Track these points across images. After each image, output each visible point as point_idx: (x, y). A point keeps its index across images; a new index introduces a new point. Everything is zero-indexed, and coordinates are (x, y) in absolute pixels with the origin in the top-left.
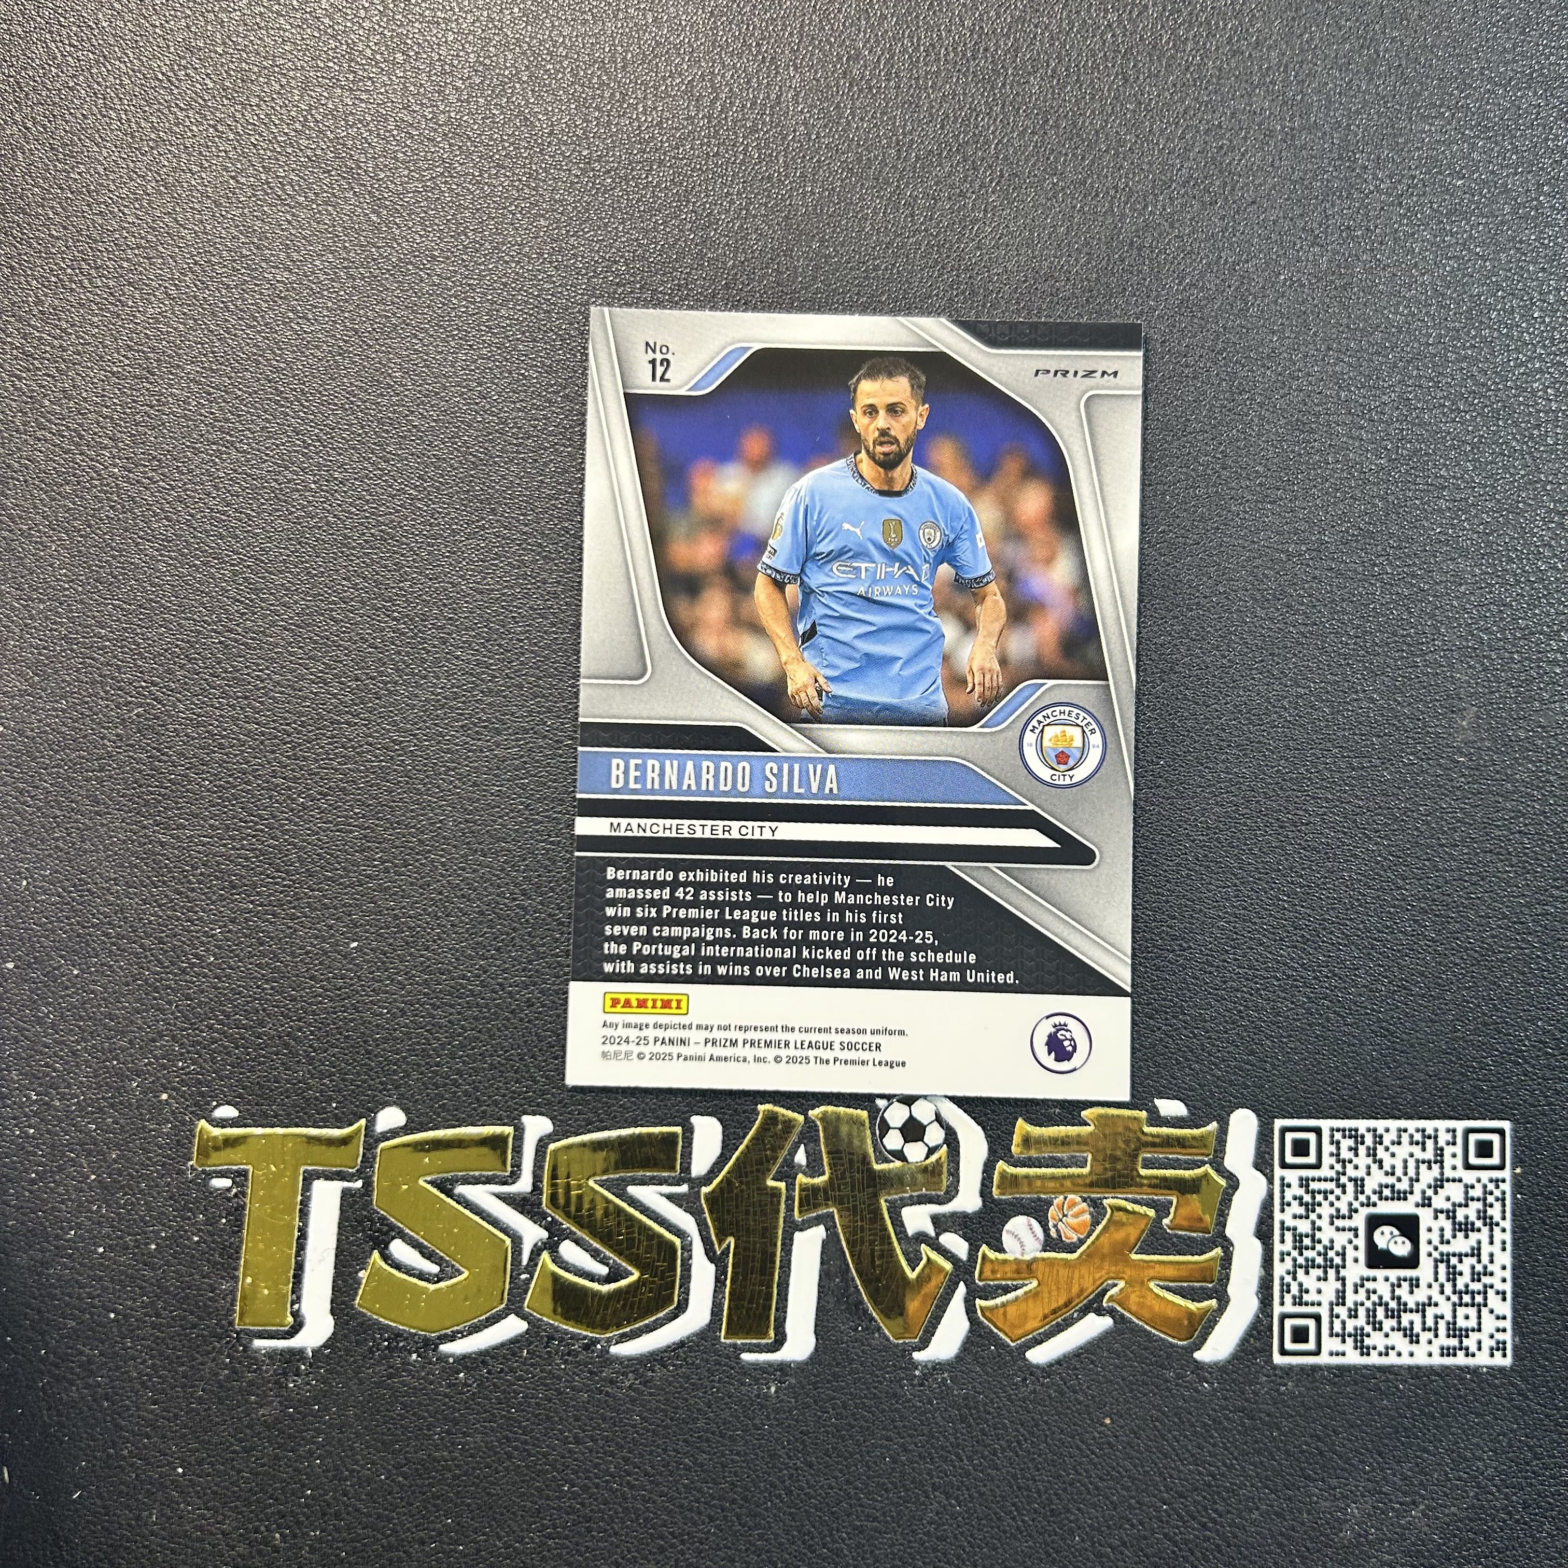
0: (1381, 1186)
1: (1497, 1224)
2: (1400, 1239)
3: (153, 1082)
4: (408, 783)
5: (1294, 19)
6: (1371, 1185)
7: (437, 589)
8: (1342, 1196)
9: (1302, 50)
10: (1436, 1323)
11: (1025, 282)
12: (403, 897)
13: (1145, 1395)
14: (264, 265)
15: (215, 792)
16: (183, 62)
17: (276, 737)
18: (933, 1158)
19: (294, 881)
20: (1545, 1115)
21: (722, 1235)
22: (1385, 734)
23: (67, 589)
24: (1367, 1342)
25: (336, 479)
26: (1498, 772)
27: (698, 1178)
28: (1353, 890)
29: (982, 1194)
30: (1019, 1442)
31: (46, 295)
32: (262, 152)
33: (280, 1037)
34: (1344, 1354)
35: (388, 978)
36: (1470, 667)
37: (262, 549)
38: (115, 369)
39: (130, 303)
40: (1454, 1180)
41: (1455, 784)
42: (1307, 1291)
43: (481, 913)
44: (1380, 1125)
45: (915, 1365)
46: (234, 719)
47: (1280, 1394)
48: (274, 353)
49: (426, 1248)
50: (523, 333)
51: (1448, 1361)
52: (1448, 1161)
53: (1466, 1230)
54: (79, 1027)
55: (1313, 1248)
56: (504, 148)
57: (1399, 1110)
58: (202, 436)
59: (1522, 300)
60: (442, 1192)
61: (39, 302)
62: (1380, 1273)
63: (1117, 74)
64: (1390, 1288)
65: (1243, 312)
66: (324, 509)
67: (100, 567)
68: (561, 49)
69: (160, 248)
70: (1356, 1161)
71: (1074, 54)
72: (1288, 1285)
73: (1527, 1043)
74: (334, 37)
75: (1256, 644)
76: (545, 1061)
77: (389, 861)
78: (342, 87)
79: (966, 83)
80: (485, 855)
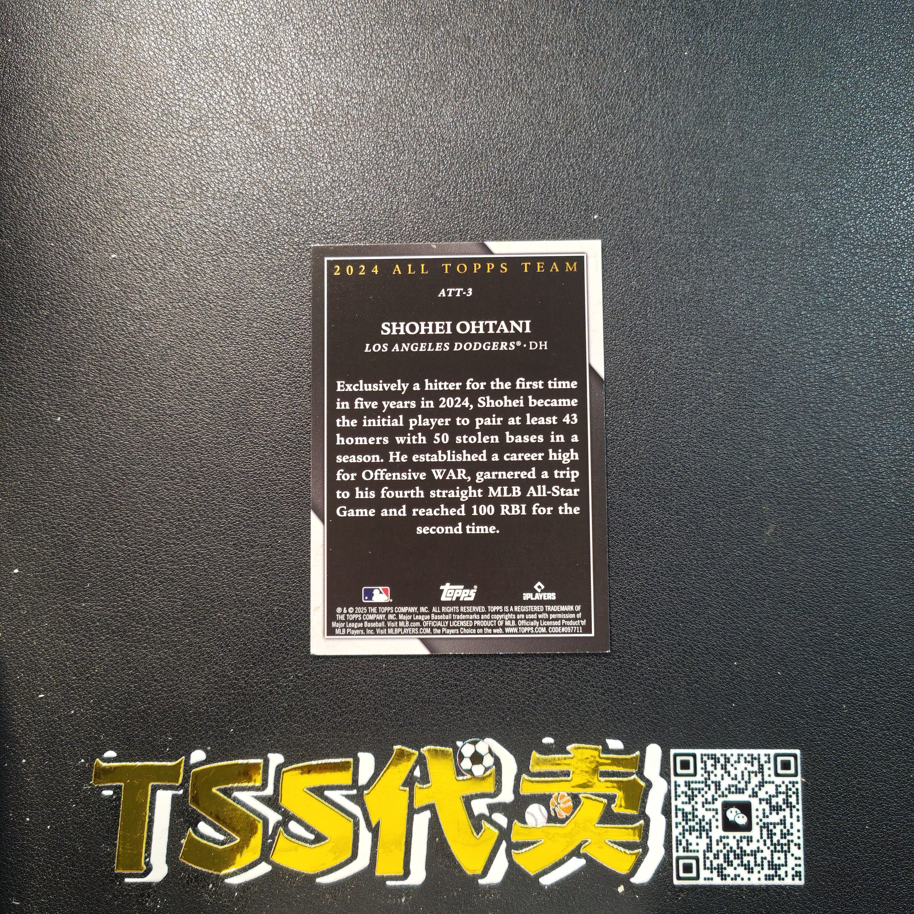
0: (729, 786)
1: (794, 807)
2: (742, 815)
3: (71, 739)
4: (205, 575)
5: (669, 159)
6: (724, 785)
8: (708, 792)
9: (674, 176)
10: (762, 862)
12: (203, 636)
13: (605, 902)
14: (128, 302)
15: (104, 582)
16: (83, 195)
17: (136, 552)
18: (488, 773)
19: (146, 629)
20: (818, 746)
22: (725, 540)
23: (23, 475)
24: (725, 872)
25: (167, 414)
26: (787, 560)
27: (362, 786)
28: (710, 624)
29: (514, 792)
32: (126, 242)
33: (139, 713)
34: (712, 879)
35: (197, 680)
36: (771, 503)
38: (49, 358)
39: (57, 323)
40: (770, 782)
41: (764, 566)
42: (691, 844)
43: (245, 644)
44: (728, 752)
45: (480, 887)
46: (114, 543)
47: (678, 901)
48: (134, 348)
49: (218, 825)
50: (265, 335)
51: (770, 883)
52: (766, 772)
53: (777, 810)
54: (31, 710)
55: (694, 820)
57: (738, 744)
58: (96, 392)
60: (225, 795)
62: (731, 834)
63: (576, 191)
64: (736, 843)
66: (161, 430)
67: (42, 463)
70: (715, 772)
72: (681, 841)
73: (807, 706)
74: (163, 180)
75: (656, 493)
76: (279, 724)
77: (196, 617)
78: (168, 207)
79: (496, 198)
80: (246, 613)
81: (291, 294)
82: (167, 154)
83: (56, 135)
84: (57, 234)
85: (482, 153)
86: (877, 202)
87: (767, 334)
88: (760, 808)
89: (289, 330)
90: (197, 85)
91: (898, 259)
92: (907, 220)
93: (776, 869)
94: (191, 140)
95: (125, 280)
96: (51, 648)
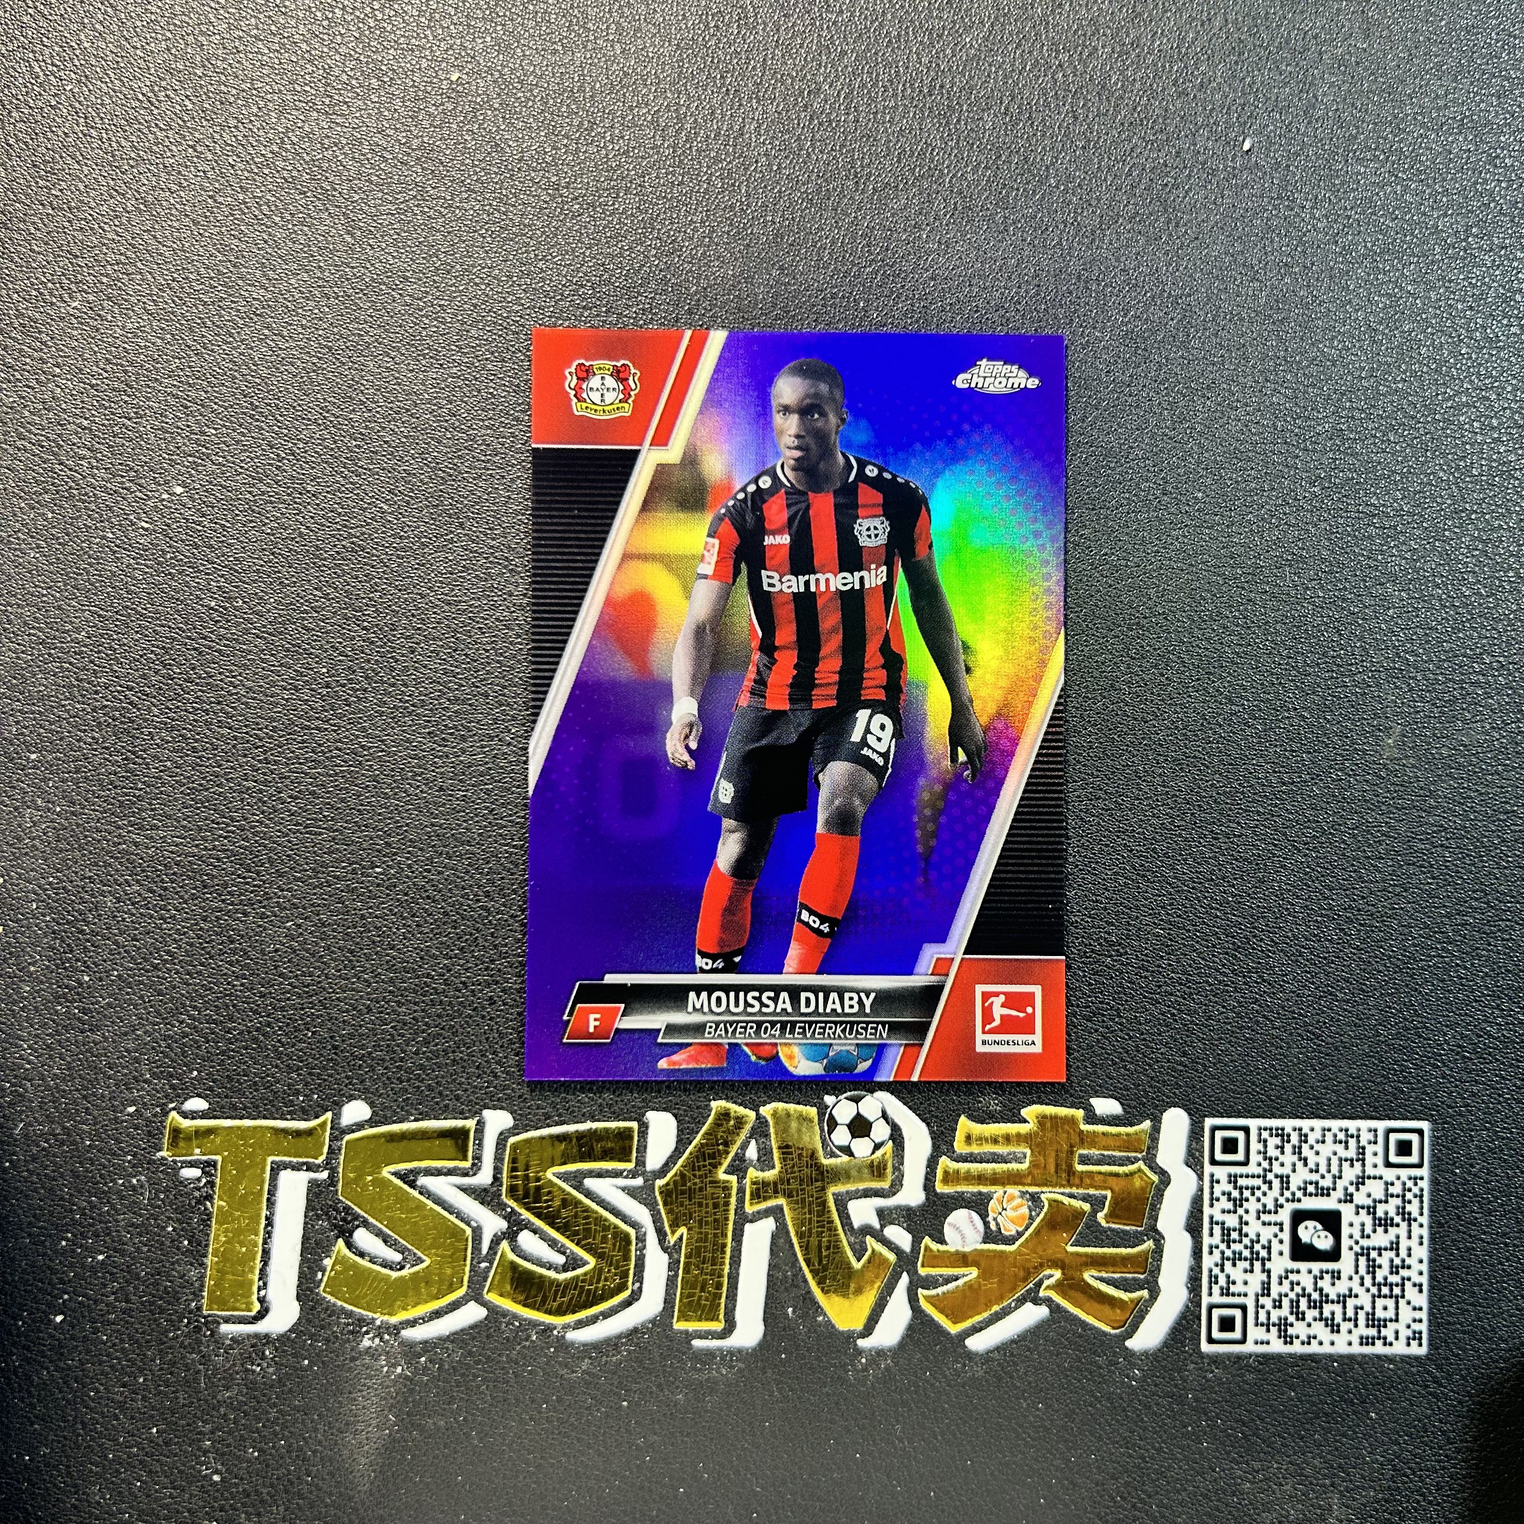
0: (1305, 1183)
1: (1415, 1220)
2: (1323, 1234)
3: (126, 1074)
4: (375, 787)
5: (1236, 63)
6: (1296, 1181)
7: (406, 600)
8: (1268, 1192)
9: (1244, 93)
10: (1356, 1314)
11: (976, 311)
12: (369, 897)
13: (1079, 1381)
14: (240, 282)
15: (188, 794)
16: (164, 83)
17: (248, 742)
18: (879, 1153)
19: (264, 882)
20: (1463, 1116)
21: (674, 1225)
22: (1315, 751)
23: (44, 595)
24: (1290, 1331)
25: (308, 492)
26: (1422, 788)
27: (653, 1172)
28: (1283, 900)
29: (926, 1188)
30: (957, 1425)
31: (26, 309)
32: (240, 172)
33: (249, 1032)
34: (1268, 1343)
35: (355, 976)
36: (1397, 687)
37: (236, 559)
38: (94, 382)
39: (110, 318)
40: (1375, 1178)
41: (1380, 799)
42: (1234, 1283)
43: (446, 914)
44: (1305, 1124)
45: (859, 1352)
46: (208, 724)
47: (1207, 1381)
48: (250, 368)
49: (389, 1236)
50: (492, 353)
51: (1368, 1350)
52: (1370, 1160)
53: (1386, 1225)
54: (54, 1021)
55: (1240, 1242)
56: (476, 173)
57: (1324, 1110)
58: (178, 448)
59: (1450, 337)
60: (405, 1183)
61: (19, 315)
62: (1303, 1266)
63: (1068, 113)
64: (1312, 1281)
65: (1185, 345)
66: (297, 520)
67: (78, 574)
68: (531, 78)
69: (139, 264)
70: (1282, 1158)
71: (1027, 93)
72: (1216, 1277)
73: (1446, 1047)
74: (311, 62)
75: (1193, 664)
77: (356, 863)
78: (318, 111)
79: (922, 119)
80: (450, 858)
81: (543, 279)
82: (319, 14)
84: (113, 156)
85: (899, 35)
87: (1400, 386)
93: (1379, 1326)
95: (236, 242)
96: (90, 911)
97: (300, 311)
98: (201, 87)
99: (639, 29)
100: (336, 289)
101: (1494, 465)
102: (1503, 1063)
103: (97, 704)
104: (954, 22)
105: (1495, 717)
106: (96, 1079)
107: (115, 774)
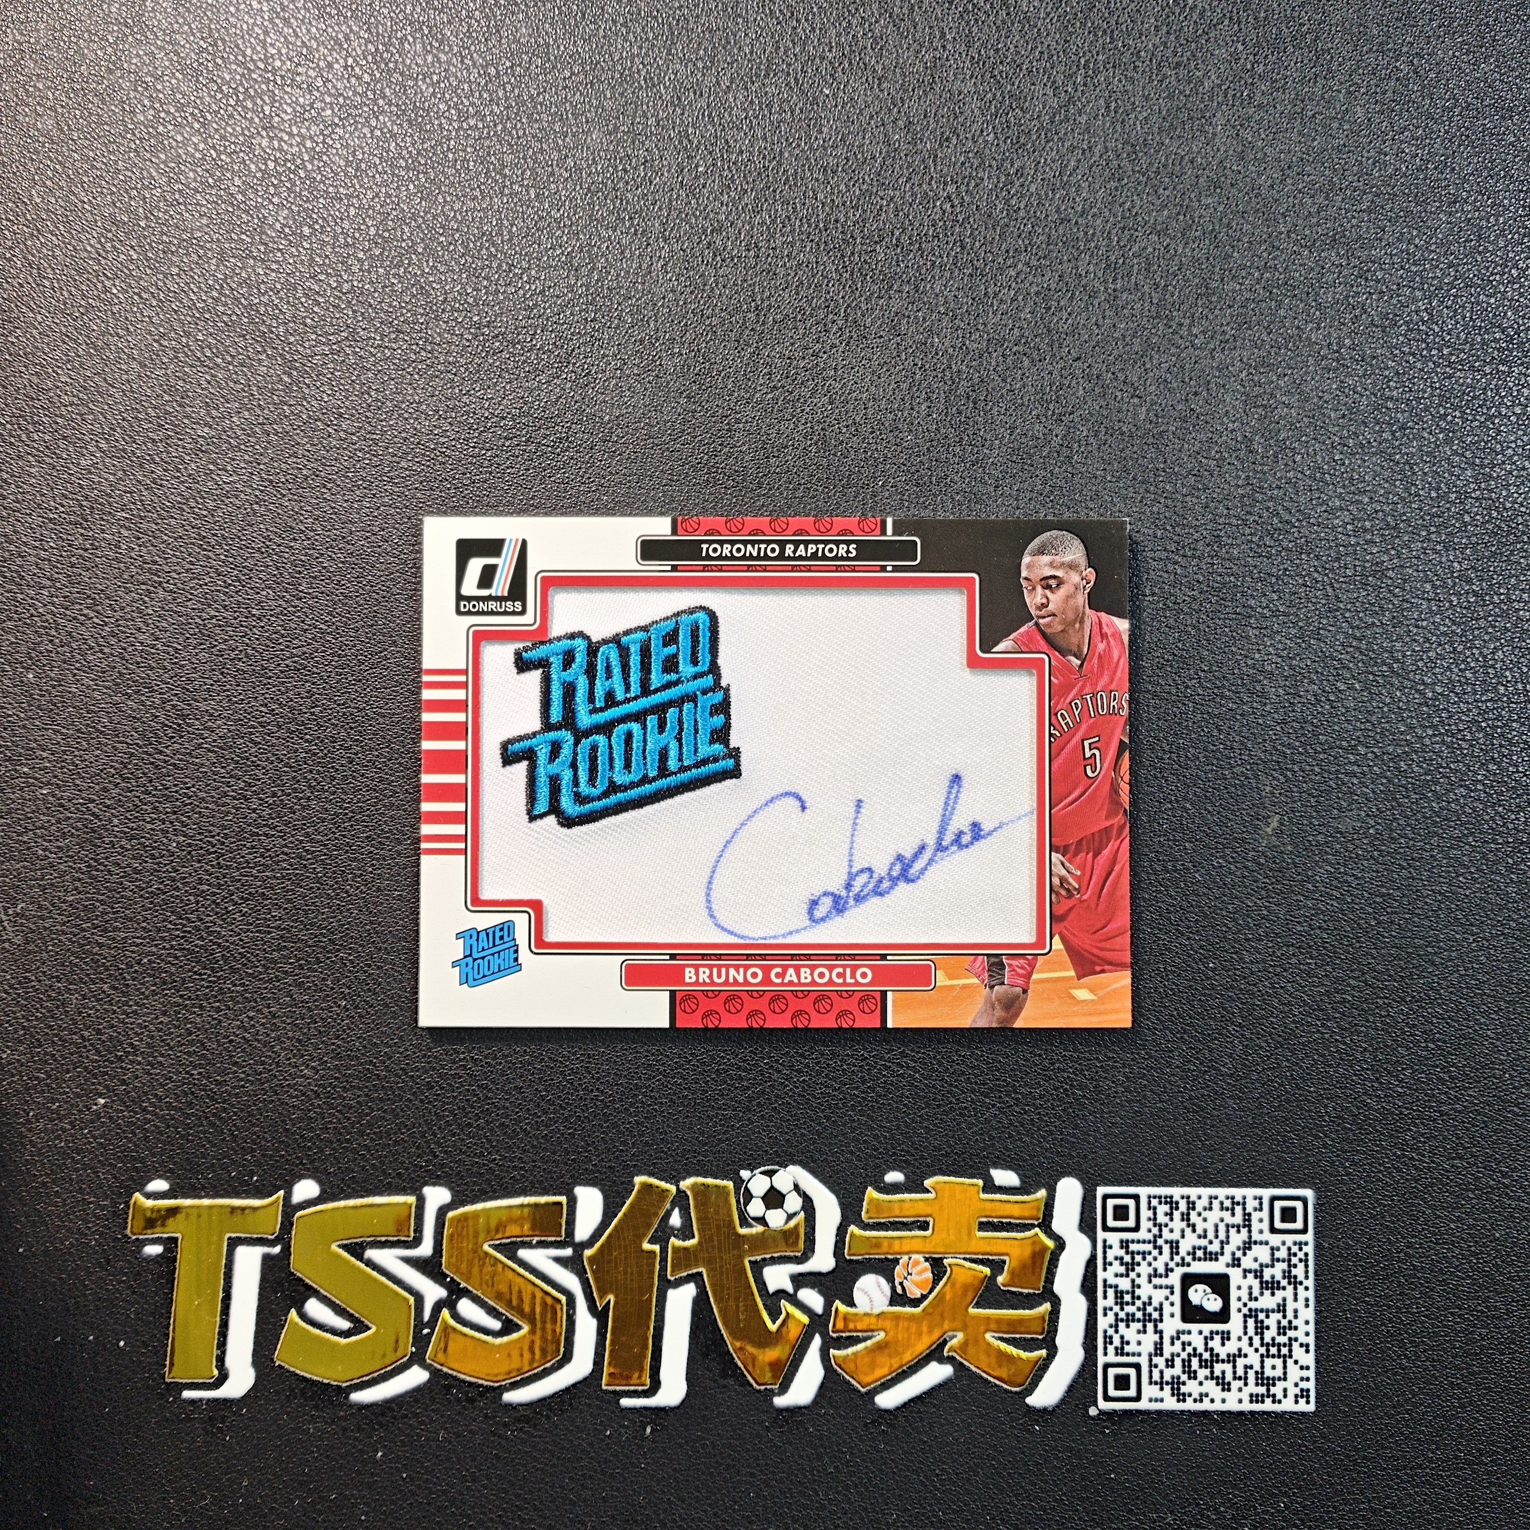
0: (1194, 1248)
1: (1301, 1283)
3: (92, 1160)
4: (319, 889)
5: (1116, 189)
6: (1185, 1247)
7: (344, 714)
8: (1159, 1257)
9: (1124, 217)
10: (1246, 1373)
11: (872, 433)
12: (315, 991)
13: (983, 1436)
14: (186, 421)
15: (147, 898)
16: (110, 235)
17: (201, 848)
18: (792, 1223)
19: (219, 978)
20: (1345, 1184)
21: (603, 1293)
22: (1197, 840)
23: (10, 716)
24: (1183, 1389)
25: (254, 615)
26: (1299, 874)
27: (582, 1242)
28: (1168, 980)
29: (835, 1255)
30: (869, 1479)
32: (183, 318)
33: (207, 1118)
34: (1162, 1400)
35: (303, 1064)
36: (1274, 778)
37: (188, 679)
38: (51, 516)
40: (1261, 1243)
41: (1260, 885)
42: (1128, 1343)
43: (386, 1006)
44: (1193, 1192)
45: (775, 1409)
46: (165, 832)
47: (1104, 1435)
48: (196, 502)
49: (340, 1305)
50: (421, 482)
51: (1257, 1407)
52: (1256, 1225)
53: (1273, 1288)
55: (1133, 1304)
56: (402, 315)
57: (1210, 1179)
58: (132, 576)
59: (1324, 444)
60: (352, 1255)
62: (1194, 1327)
63: (956, 242)
64: (1203, 1341)
65: (1068, 460)
66: (243, 642)
67: (41, 696)
68: (452, 223)
69: (91, 405)
70: (1171, 1225)
71: (917, 224)
72: (1111, 1337)
73: (1327, 1118)
74: (246, 212)
76: (444, 1138)
77: (303, 959)
78: (255, 258)
79: (819, 252)
81: (467, 413)
82: (253, 167)
83: (62, 130)
84: (65, 304)
85: (796, 172)
86: (1469, 270)
87: (1275, 492)
88: (1245, 1284)
89: (464, 474)
90: (306, 46)
91: (1501, 368)
92: (1517, 301)
93: (1268, 1385)
94: (294, 142)
95: (181, 383)
96: (57, 1008)
97: (242, 447)
98: (145, 237)
99: (552, 174)
100: (275, 427)
101: (1368, 565)
102: (1383, 1134)
103: (61, 816)
104: (847, 159)
105: (1370, 805)
106: (64, 1164)
107: (80, 880)
